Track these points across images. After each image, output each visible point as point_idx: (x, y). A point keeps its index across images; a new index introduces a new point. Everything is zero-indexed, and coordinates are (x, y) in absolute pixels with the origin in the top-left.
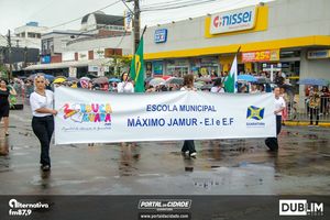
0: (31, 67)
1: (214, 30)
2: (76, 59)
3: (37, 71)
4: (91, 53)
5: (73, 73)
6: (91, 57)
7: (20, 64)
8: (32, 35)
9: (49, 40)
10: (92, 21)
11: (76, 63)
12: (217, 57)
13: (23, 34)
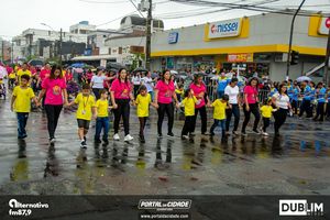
0: (77, 58)
1: (211, 36)
2: (110, 53)
3: (80, 62)
4: (120, 49)
5: (103, 64)
6: (120, 52)
7: (69, 55)
8: (83, 32)
9: (93, 37)
10: (128, 22)
11: (108, 57)
12: (212, 57)
13: (76, 31)
